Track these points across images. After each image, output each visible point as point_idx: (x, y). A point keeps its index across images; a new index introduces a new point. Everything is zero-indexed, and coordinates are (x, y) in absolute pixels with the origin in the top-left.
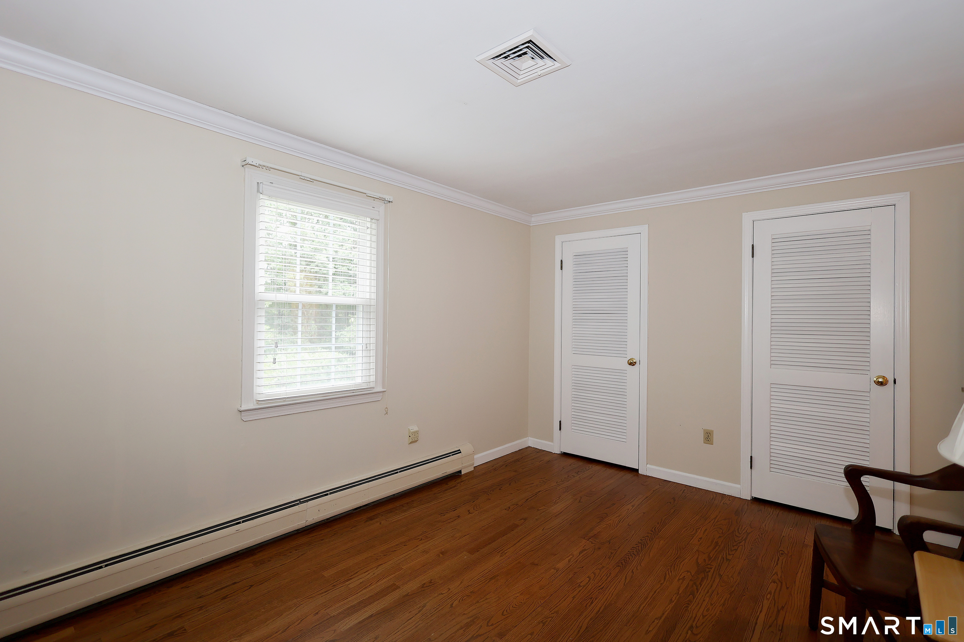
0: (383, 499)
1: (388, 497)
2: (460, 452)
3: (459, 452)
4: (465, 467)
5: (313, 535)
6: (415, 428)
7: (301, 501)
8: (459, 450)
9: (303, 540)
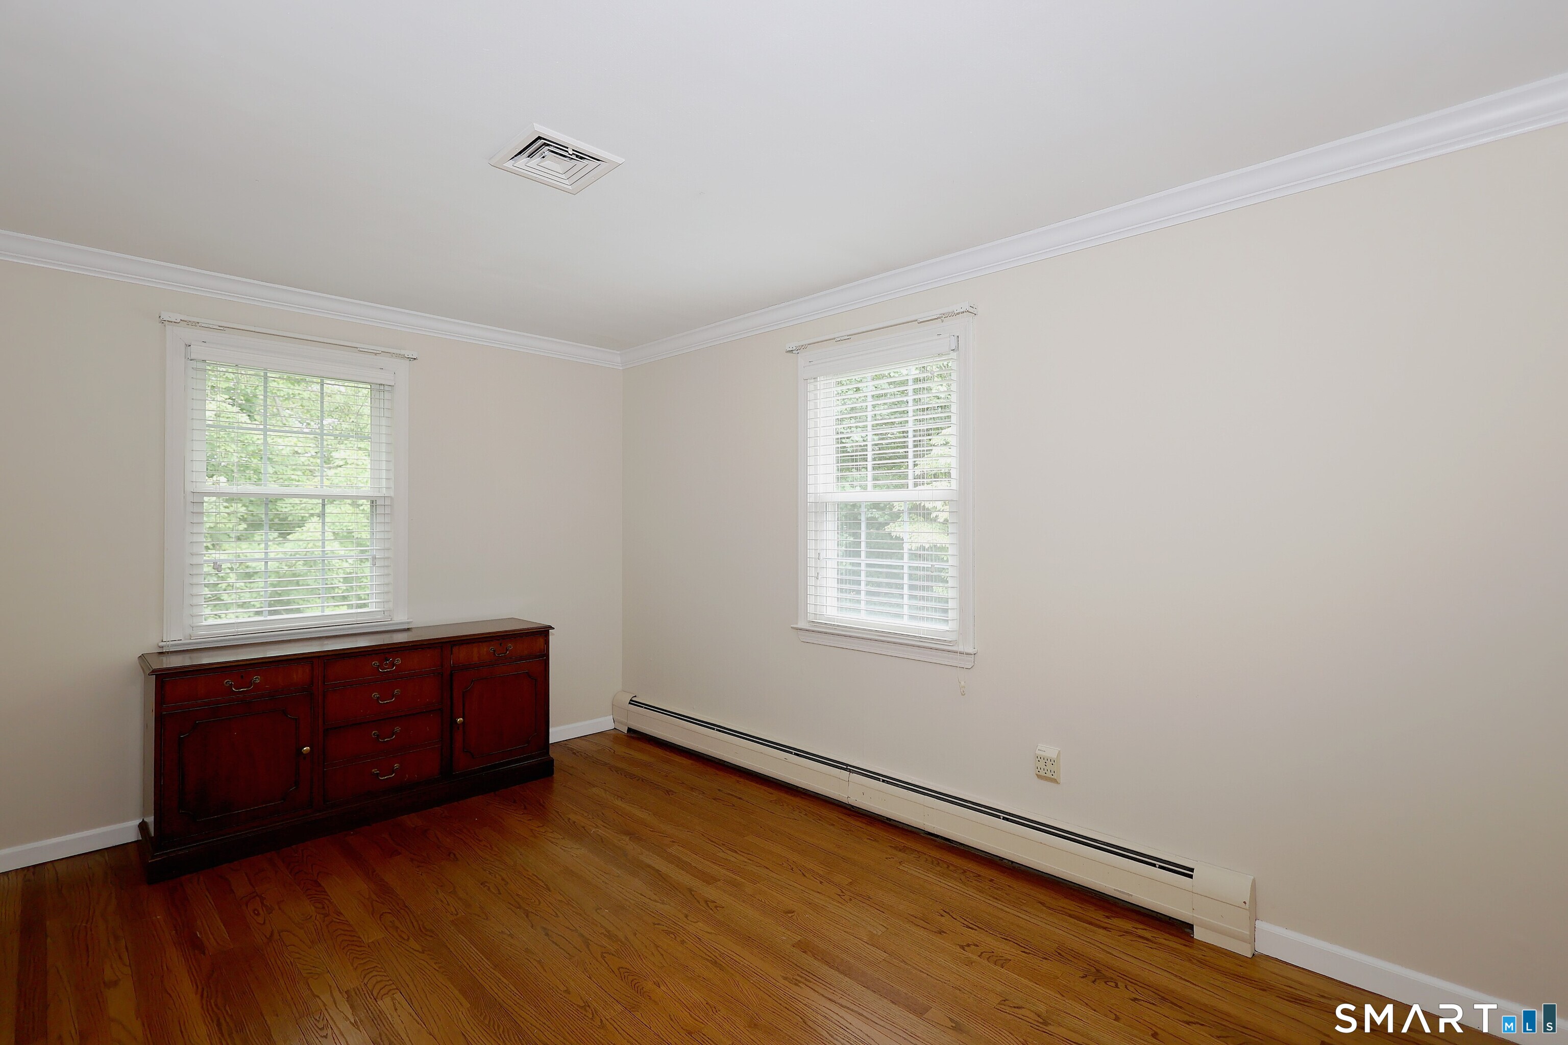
0: (979, 851)
1: (990, 855)
2: (1191, 877)
3: (1187, 872)
4: (1206, 926)
5: (844, 818)
6: (1051, 752)
7: (848, 767)
8: (1192, 870)
9: (833, 815)
